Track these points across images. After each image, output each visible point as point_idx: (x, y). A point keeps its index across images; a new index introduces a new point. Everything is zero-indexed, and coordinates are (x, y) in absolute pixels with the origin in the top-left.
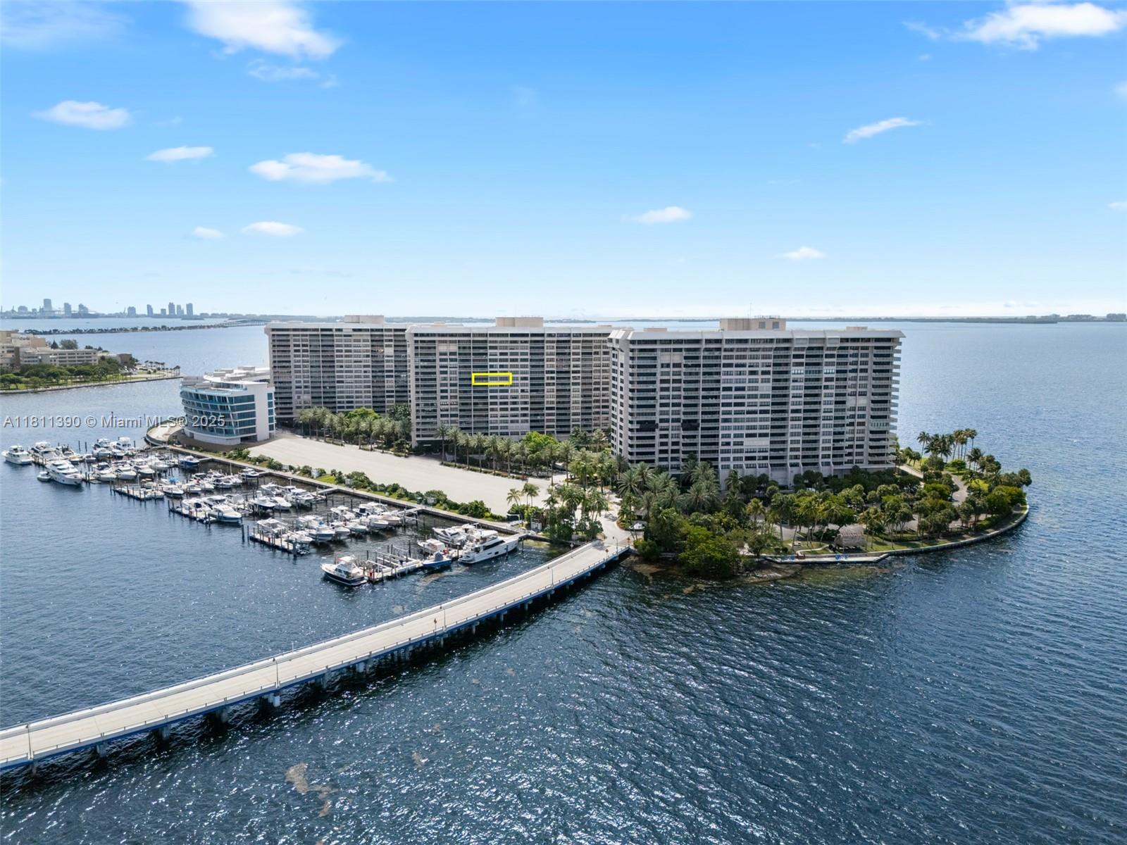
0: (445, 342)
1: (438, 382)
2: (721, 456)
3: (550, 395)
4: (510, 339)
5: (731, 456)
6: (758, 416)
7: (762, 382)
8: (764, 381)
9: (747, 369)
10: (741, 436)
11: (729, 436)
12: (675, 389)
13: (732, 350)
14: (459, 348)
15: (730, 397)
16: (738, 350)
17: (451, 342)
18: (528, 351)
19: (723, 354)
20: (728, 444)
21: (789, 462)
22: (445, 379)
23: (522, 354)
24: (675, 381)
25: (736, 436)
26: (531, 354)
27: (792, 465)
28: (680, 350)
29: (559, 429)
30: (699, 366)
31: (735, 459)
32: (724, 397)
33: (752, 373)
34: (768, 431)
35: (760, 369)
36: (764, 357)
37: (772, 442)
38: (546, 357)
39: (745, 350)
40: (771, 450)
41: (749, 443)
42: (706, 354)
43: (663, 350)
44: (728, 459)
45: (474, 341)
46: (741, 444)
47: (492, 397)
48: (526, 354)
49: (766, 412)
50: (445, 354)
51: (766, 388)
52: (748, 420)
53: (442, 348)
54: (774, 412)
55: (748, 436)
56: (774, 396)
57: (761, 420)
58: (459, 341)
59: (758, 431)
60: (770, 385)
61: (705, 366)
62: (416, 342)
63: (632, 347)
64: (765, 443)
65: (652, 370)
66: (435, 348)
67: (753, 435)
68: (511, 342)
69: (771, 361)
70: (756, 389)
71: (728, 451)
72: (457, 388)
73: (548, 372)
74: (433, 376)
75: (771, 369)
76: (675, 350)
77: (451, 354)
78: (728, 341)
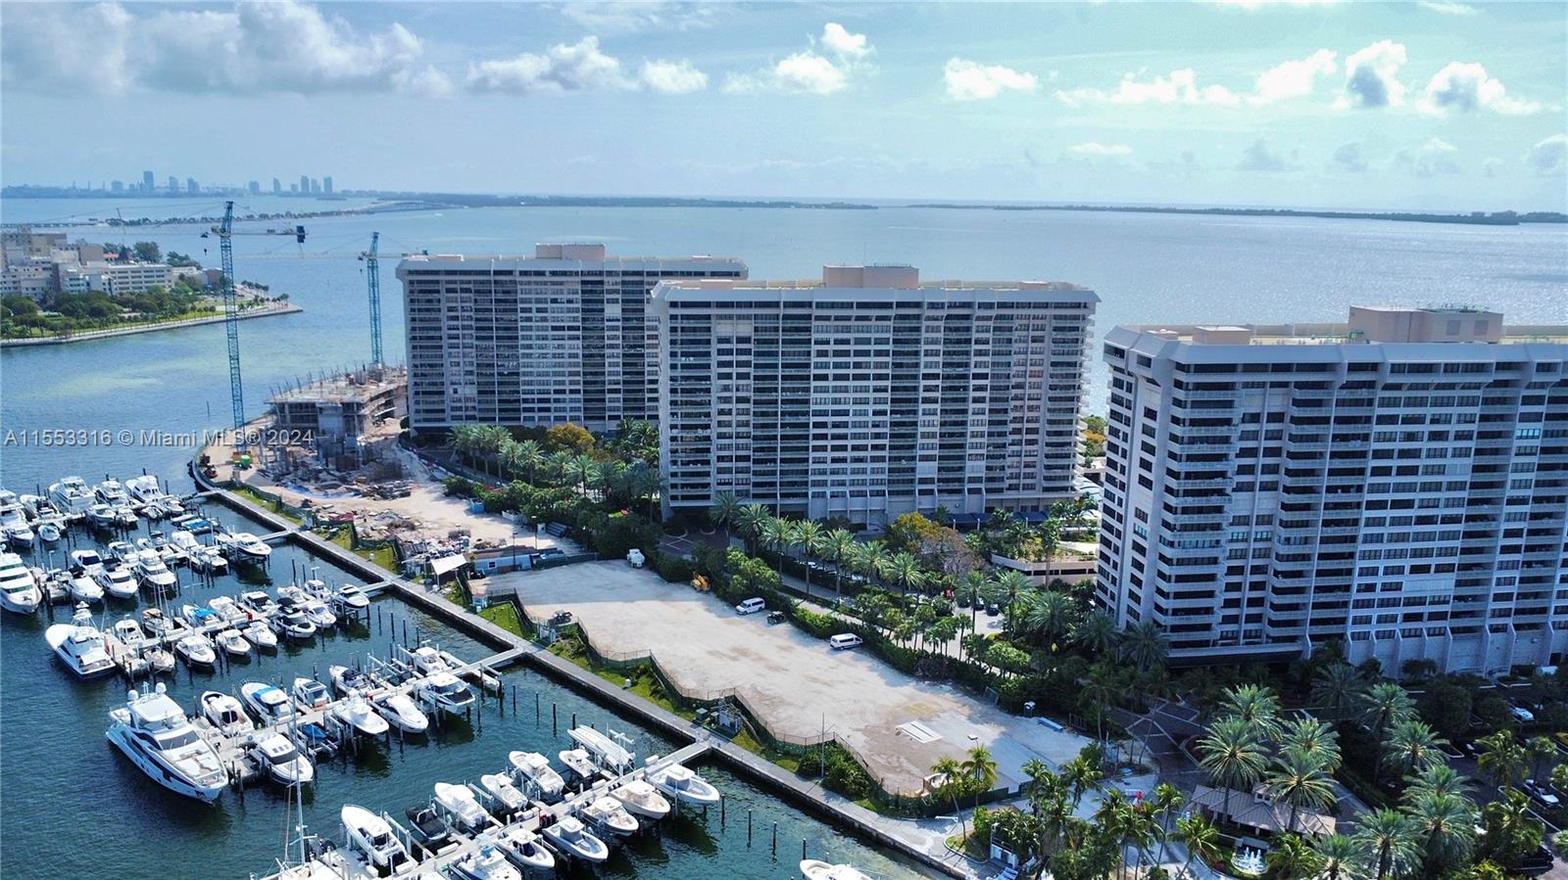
0: (730, 317)
1: (714, 396)
2: (1353, 613)
3: (929, 421)
4: (855, 312)
5: (1375, 613)
6: (1438, 528)
7: (1454, 456)
8: (1459, 453)
9: (1427, 428)
10: (1400, 570)
11: (1374, 572)
12: (1267, 469)
13: (1398, 387)
14: (756, 329)
15: (1384, 488)
16: (1413, 387)
17: (739, 317)
18: (890, 336)
19: (1381, 394)
20: (1371, 588)
21: (1489, 622)
22: (726, 388)
23: (878, 341)
24: (1269, 452)
25: (1388, 571)
26: (895, 342)
27: (1495, 629)
28: (1285, 385)
29: (944, 486)
30: (1326, 420)
31: (1381, 620)
32: (1374, 488)
33: (1436, 436)
34: (1455, 560)
35: (1453, 428)
36: (1465, 402)
37: (1459, 583)
38: (923, 347)
39: (1425, 387)
40: (1457, 598)
41: (1412, 585)
42: (1346, 394)
43: (1246, 385)
44: (1367, 620)
45: (786, 317)
46: (1398, 587)
47: (816, 425)
48: (886, 341)
49: (1455, 520)
50: (727, 340)
51: (1461, 469)
52: (1418, 537)
53: (722, 329)
54: (1470, 518)
55: (1415, 570)
56: (1474, 486)
57: (1444, 536)
58: (756, 317)
59: (1433, 561)
60: (1470, 461)
61: (1339, 420)
62: (673, 317)
63: (1182, 377)
64: (1445, 584)
65: (1221, 431)
66: (708, 329)
67: (1425, 569)
68: (858, 318)
69: (1476, 410)
70: (1441, 470)
71: (1368, 604)
72: (751, 406)
73: (926, 376)
74: (703, 385)
75: (1474, 427)
76: (1274, 385)
77: (740, 340)
78: (1397, 369)
